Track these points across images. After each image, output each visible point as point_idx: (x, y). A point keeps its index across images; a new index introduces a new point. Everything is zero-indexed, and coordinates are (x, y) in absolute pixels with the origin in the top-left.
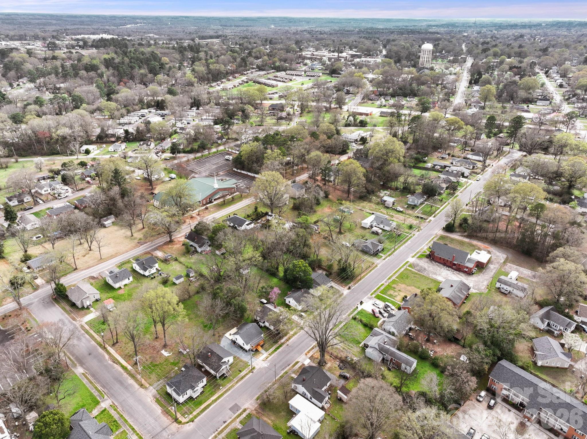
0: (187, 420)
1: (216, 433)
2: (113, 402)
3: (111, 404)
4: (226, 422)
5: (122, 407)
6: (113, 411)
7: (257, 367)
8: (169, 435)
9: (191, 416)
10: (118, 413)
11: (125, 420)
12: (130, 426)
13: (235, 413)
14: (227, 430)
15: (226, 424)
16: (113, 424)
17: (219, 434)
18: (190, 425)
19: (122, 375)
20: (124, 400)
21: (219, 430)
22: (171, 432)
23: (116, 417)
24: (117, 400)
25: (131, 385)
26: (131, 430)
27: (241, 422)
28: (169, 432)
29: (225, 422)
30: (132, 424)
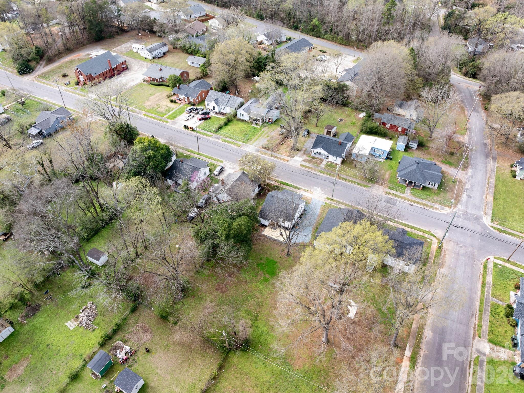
0: (432, 238)
1: (426, 208)
2: (474, 338)
3: (477, 338)
4: (410, 204)
5: (469, 320)
6: (484, 328)
7: (325, 196)
8: (461, 247)
9: (426, 236)
10: (480, 318)
11: (481, 303)
12: (482, 293)
13: (397, 200)
14: (418, 200)
15: (412, 204)
16: (497, 316)
17: (427, 206)
18: (437, 233)
19: (426, 356)
20: (461, 323)
21: (423, 207)
22: (455, 246)
23: (487, 317)
24: (467, 333)
25: (434, 330)
26: (486, 289)
27: (403, 192)
28: (458, 248)
29: (412, 205)
30: (479, 293)
